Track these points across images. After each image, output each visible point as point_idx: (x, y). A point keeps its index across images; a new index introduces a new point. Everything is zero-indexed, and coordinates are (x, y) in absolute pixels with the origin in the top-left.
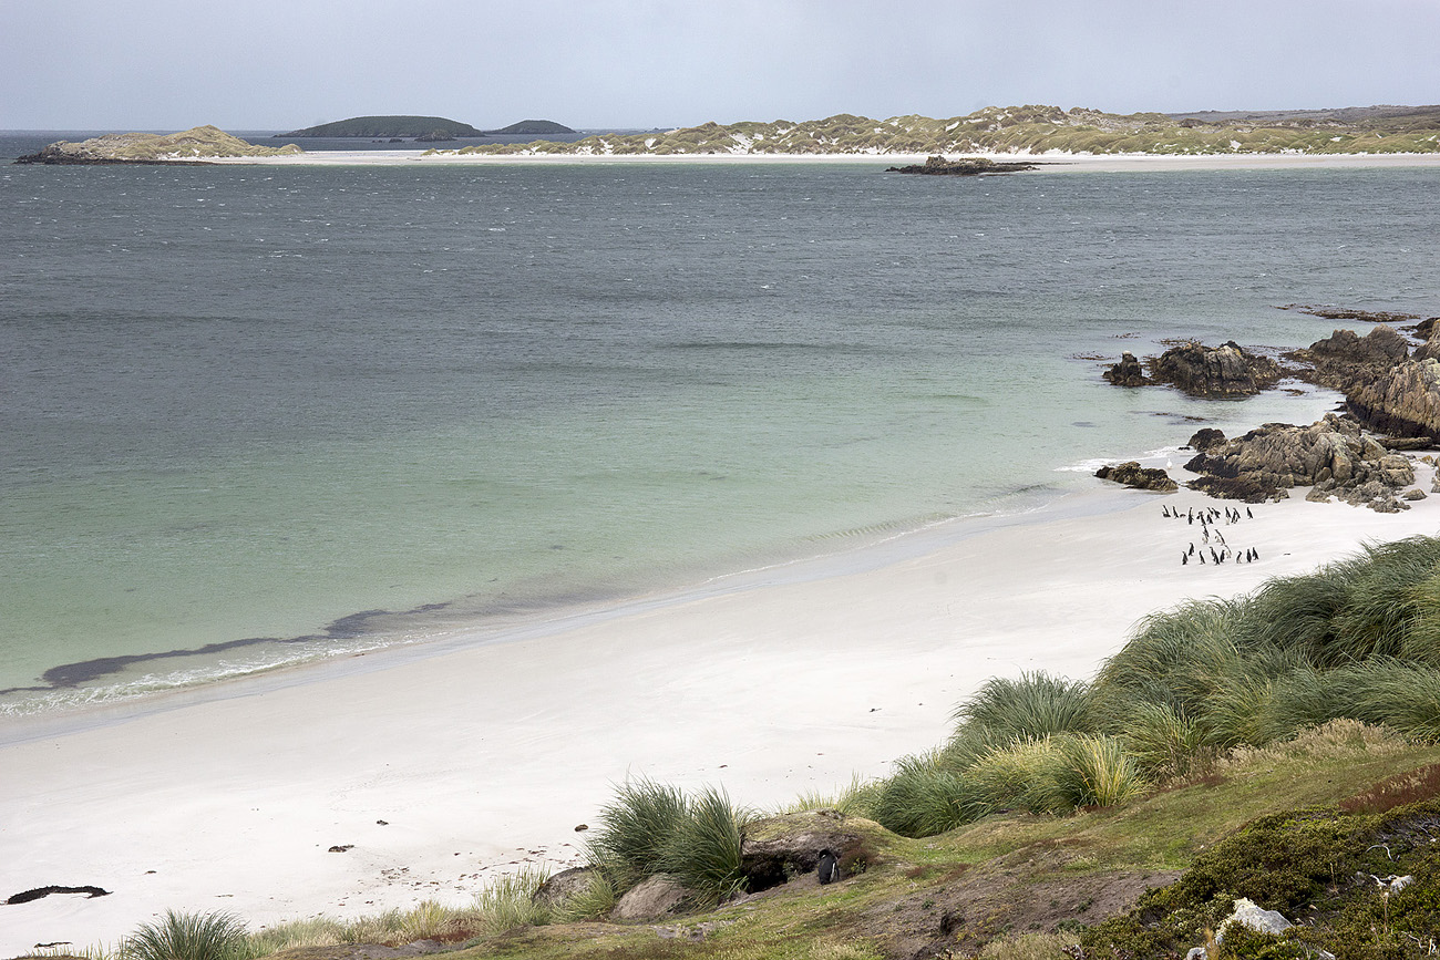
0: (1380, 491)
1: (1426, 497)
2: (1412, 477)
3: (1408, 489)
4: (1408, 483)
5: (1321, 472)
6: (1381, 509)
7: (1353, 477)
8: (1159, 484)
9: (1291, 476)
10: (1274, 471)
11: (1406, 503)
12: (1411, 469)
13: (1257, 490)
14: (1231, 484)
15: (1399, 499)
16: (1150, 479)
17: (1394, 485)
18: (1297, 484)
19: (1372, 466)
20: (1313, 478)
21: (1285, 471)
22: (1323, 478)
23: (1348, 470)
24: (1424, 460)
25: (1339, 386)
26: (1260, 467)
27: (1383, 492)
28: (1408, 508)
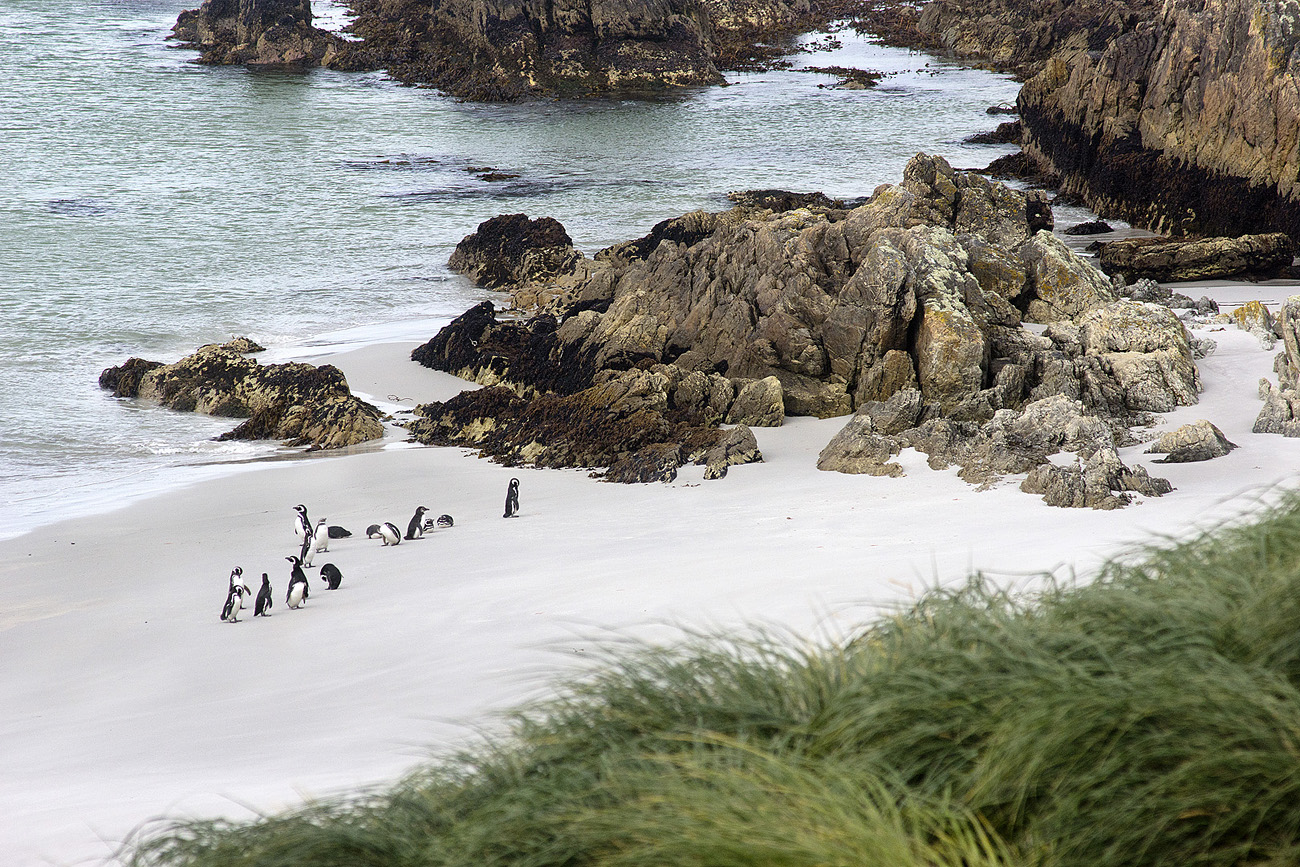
0: (1071, 430)
1: (1229, 447)
2: (1192, 382)
3: (1174, 424)
4: (1176, 400)
5: (879, 366)
6: (1067, 493)
7: (988, 381)
8: (316, 416)
9: (773, 383)
10: (722, 367)
11: (1157, 472)
12: (1191, 350)
13: (653, 436)
14: (563, 415)
15: (1134, 458)
16: (284, 403)
17: (1125, 408)
18: (793, 409)
19: (1059, 343)
20: (852, 388)
21: (753, 365)
22: (884, 388)
23: (970, 357)
24: (1240, 317)
25: (1005, 53)
26: (672, 353)
27: (1081, 434)
28: (1161, 488)
